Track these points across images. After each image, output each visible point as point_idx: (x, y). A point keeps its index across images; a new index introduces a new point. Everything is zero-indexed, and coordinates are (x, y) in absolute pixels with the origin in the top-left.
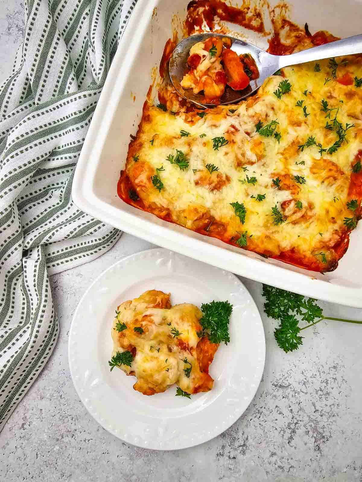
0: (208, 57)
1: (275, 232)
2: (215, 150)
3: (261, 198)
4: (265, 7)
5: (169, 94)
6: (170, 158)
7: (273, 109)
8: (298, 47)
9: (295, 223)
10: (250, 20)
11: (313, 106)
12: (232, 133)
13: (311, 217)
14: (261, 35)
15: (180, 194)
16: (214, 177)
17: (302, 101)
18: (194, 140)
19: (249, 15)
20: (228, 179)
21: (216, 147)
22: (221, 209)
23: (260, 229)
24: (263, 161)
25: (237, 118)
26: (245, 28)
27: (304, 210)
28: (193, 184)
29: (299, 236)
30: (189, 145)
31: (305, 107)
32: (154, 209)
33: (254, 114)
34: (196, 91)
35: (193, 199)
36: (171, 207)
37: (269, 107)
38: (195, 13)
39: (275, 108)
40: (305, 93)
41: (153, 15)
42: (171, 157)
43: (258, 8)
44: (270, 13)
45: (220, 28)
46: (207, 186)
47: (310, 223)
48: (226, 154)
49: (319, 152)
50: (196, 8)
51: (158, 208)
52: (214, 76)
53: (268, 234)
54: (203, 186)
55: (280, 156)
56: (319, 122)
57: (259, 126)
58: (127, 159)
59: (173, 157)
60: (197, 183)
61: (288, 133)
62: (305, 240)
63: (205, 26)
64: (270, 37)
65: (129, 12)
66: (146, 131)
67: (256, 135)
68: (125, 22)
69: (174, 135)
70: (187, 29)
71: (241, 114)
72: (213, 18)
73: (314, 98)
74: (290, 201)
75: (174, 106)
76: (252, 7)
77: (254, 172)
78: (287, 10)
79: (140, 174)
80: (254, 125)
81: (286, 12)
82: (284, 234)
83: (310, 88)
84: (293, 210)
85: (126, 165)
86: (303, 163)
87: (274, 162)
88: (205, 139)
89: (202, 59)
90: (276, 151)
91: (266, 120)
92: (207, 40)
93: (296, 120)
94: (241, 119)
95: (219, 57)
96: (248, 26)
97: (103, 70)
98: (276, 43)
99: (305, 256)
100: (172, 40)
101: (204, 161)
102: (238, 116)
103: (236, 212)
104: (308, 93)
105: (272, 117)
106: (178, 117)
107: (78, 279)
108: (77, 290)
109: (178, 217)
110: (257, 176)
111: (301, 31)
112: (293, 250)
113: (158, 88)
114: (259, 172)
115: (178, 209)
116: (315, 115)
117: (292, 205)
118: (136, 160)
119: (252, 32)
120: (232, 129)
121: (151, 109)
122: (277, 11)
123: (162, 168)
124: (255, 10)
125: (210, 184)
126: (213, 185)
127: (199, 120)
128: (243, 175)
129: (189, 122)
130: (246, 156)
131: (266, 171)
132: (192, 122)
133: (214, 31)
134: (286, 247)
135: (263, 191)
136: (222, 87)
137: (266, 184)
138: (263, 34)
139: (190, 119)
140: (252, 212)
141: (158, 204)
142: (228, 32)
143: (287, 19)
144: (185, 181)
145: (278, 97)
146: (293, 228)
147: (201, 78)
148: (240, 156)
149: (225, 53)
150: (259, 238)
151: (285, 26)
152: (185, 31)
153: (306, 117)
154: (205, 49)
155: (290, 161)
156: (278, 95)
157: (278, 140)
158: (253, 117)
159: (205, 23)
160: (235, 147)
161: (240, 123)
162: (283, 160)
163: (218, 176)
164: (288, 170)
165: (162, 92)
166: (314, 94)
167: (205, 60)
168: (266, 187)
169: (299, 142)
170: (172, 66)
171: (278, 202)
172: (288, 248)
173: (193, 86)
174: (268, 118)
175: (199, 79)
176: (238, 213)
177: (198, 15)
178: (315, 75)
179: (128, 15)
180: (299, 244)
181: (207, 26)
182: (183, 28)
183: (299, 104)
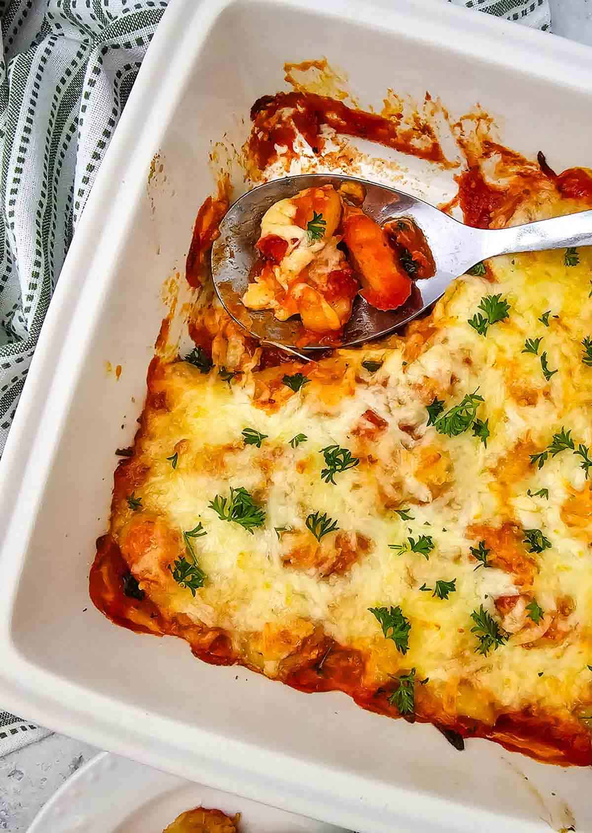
0: (305, 242)
1: (482, 668)
2: (327, 481)
3: (445, 589)
4: (440, 116)
5: (217, 317)
6: (217, 505)
7: (468, 361)
8: (524, 206)
9: (528, 646)
10: (408, 136)
11: (566, 349)
12: (370, 434)
13: (565, 635)
14: (435, 165)
15: (245, 590)
16: (327, 547)
17: (538, 341)
18: (278, 452)
19: (403, 127)
20: (364, 543)
21: (328, 475)
22: (349, 621)
23: (446, 663)
24: (447, 496)
25: (380, 392)
26: (398, 150)
27: (548, 620)
28: (277, 565)
29: (540, 674)
30: (265, 467)
31: (545, 354)
32: (186, 628)
33: (420, 381)
34: (282, 315)
35: (279, 602)
36: (225, 625)
37: (460, 357)
38: (273, 120)
39: (473, 358)
40: (544, 320)
41: (151, 175)
42: (220, 501)
43: (420, 115)
44: (452, 127)
45: (338, 148)
46: (313, 571)
47: (565, 648)
48: (356, 486)
49: (583, 467)
50: (272, 112)
51: (194, 626)
52: (322, 282)
53: (464, 676)
54: (303, 570)
55: (491, 478)
56: (579, 390)
57: (435, 408)
58: (114, 507)
59: (225, 501)
60: (286, 562)
61: (507, 420)
62: (555, 681)
63: (301, 145)
64: (459, 172)
65: (96, 156)
66: (158, 432)
67: (429, 434)
68: (86, 180)
69: (227, 442)
70: (256, 156)
71: (391, 382)
72: (319, 129)
73: (566, 328)
74: (514, 599)
75: (232, 351)
76: (407, 113)
77: (427, 523)
78: (491, 126)
79: (143, 554)
80: (423, 406)
81: (489, 129)
82: (506, 672)
83: (555, 306)
84: (522, 623)
85: (112, 520)
86: (544, 492)
87: (474, 495)
88: (302, 452)
89: (291, 246)
90: (479, 465)
91: (451, 392)
92: (303, 193)
93: (523, 386)
94: (389, 392)
95: (334, 235)
96: (405, 148)
97: (36, 299)
98: (473, 185)
99: (557, 720)
100: (215, 197)
101: (302, 505)
102: (385, 384)
103: (384, 628)
104: (550, 317)
105: (467, 385)
106: (237, 389)
107: (14, 784)
108: (12, 812)
109: (244, 645)
110: (435, 533)
111: (532, 164)
112: (526, 711)
113: (186, 314)
114: (438, 521)
115: (242, 628)
116: (570, 373)
117: (519, 609)
118: (136, 505)
119: (414, 159)
120: (369, 425)
121: (169, 370)
122: (469, 126)
123: (200, 527)
124: (417, 120)
125: (319, 564)
126: (326, 566)
127: (287, 397)
128: (401, 531)
129: (264, 403)
130: (406, 488)
131: (455, 520)
132: (271, 402)
133: (323, 154)
134: (509, 706)
135: (450, 572)
136: (344, 306)
137: (457, 554)
138: (441, 165)
139: (265, 396)
140: (425, 625)
141: (192, 617)
142: (358, 158)
143: (495, 141)
144: (258, 558)
145: (480, 333)
146: (526, 655)
147: (291, 285)
148: (389, 490)
149: (348, 226)
150: (443, 685)
151: (492, 154)
152: (250, 163)
153: (548, 379)
154: (297, 221)
155: (514, 487)
156: (480, 325)
157: (484, 440)
158: (420, 387)
159: (300, 138)
160: (378, 469)
161: (387, 405)
162: (496, 486)
163: (338, 542)
164: (511, 509)
165: (200, 318)
166: (565, 321)
167: (297, 247)
168: (457, 559)
169: (532, 446)
170: (220, 259)
171: (486, 597)
172: (516, 707)
173: (274, 304)
174: (458, 386)
175: (286, 287)
176: (391, 630)
177: (280, 121)
178: (567, 274)
179: (94, 162)
180: (541, 694)
181: (305, 144)
182: (243, 158)
183: (532, 347)
